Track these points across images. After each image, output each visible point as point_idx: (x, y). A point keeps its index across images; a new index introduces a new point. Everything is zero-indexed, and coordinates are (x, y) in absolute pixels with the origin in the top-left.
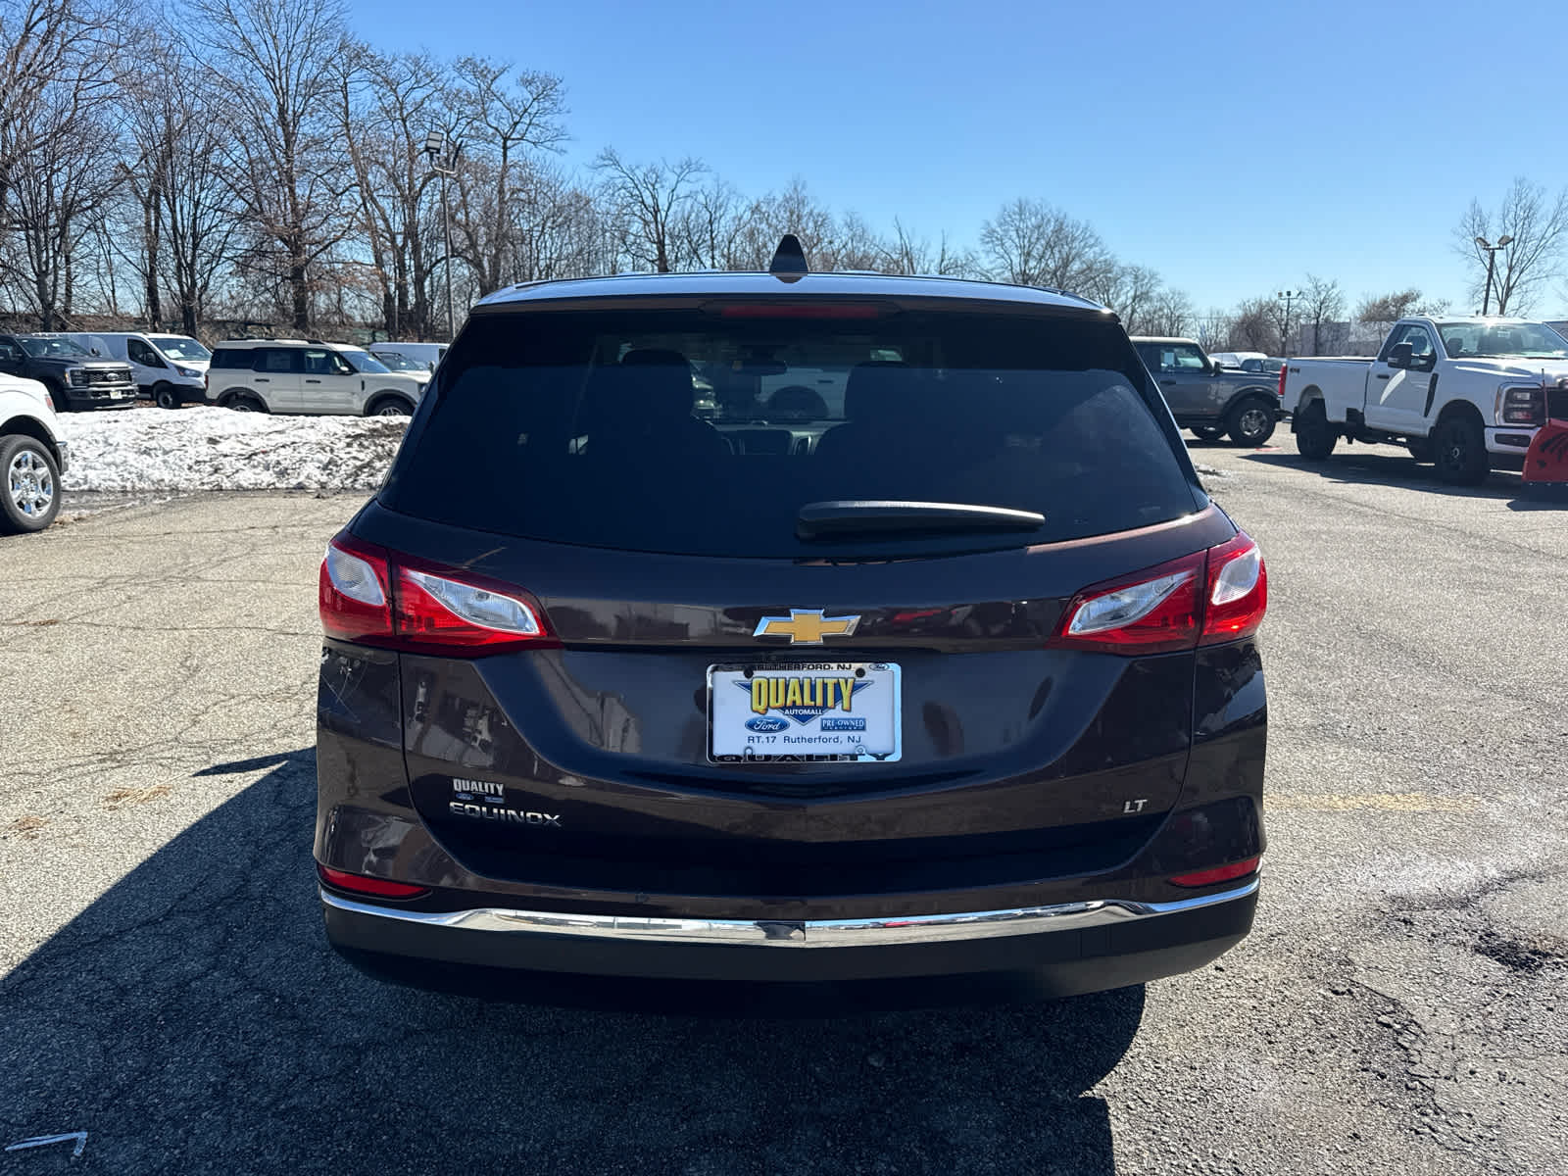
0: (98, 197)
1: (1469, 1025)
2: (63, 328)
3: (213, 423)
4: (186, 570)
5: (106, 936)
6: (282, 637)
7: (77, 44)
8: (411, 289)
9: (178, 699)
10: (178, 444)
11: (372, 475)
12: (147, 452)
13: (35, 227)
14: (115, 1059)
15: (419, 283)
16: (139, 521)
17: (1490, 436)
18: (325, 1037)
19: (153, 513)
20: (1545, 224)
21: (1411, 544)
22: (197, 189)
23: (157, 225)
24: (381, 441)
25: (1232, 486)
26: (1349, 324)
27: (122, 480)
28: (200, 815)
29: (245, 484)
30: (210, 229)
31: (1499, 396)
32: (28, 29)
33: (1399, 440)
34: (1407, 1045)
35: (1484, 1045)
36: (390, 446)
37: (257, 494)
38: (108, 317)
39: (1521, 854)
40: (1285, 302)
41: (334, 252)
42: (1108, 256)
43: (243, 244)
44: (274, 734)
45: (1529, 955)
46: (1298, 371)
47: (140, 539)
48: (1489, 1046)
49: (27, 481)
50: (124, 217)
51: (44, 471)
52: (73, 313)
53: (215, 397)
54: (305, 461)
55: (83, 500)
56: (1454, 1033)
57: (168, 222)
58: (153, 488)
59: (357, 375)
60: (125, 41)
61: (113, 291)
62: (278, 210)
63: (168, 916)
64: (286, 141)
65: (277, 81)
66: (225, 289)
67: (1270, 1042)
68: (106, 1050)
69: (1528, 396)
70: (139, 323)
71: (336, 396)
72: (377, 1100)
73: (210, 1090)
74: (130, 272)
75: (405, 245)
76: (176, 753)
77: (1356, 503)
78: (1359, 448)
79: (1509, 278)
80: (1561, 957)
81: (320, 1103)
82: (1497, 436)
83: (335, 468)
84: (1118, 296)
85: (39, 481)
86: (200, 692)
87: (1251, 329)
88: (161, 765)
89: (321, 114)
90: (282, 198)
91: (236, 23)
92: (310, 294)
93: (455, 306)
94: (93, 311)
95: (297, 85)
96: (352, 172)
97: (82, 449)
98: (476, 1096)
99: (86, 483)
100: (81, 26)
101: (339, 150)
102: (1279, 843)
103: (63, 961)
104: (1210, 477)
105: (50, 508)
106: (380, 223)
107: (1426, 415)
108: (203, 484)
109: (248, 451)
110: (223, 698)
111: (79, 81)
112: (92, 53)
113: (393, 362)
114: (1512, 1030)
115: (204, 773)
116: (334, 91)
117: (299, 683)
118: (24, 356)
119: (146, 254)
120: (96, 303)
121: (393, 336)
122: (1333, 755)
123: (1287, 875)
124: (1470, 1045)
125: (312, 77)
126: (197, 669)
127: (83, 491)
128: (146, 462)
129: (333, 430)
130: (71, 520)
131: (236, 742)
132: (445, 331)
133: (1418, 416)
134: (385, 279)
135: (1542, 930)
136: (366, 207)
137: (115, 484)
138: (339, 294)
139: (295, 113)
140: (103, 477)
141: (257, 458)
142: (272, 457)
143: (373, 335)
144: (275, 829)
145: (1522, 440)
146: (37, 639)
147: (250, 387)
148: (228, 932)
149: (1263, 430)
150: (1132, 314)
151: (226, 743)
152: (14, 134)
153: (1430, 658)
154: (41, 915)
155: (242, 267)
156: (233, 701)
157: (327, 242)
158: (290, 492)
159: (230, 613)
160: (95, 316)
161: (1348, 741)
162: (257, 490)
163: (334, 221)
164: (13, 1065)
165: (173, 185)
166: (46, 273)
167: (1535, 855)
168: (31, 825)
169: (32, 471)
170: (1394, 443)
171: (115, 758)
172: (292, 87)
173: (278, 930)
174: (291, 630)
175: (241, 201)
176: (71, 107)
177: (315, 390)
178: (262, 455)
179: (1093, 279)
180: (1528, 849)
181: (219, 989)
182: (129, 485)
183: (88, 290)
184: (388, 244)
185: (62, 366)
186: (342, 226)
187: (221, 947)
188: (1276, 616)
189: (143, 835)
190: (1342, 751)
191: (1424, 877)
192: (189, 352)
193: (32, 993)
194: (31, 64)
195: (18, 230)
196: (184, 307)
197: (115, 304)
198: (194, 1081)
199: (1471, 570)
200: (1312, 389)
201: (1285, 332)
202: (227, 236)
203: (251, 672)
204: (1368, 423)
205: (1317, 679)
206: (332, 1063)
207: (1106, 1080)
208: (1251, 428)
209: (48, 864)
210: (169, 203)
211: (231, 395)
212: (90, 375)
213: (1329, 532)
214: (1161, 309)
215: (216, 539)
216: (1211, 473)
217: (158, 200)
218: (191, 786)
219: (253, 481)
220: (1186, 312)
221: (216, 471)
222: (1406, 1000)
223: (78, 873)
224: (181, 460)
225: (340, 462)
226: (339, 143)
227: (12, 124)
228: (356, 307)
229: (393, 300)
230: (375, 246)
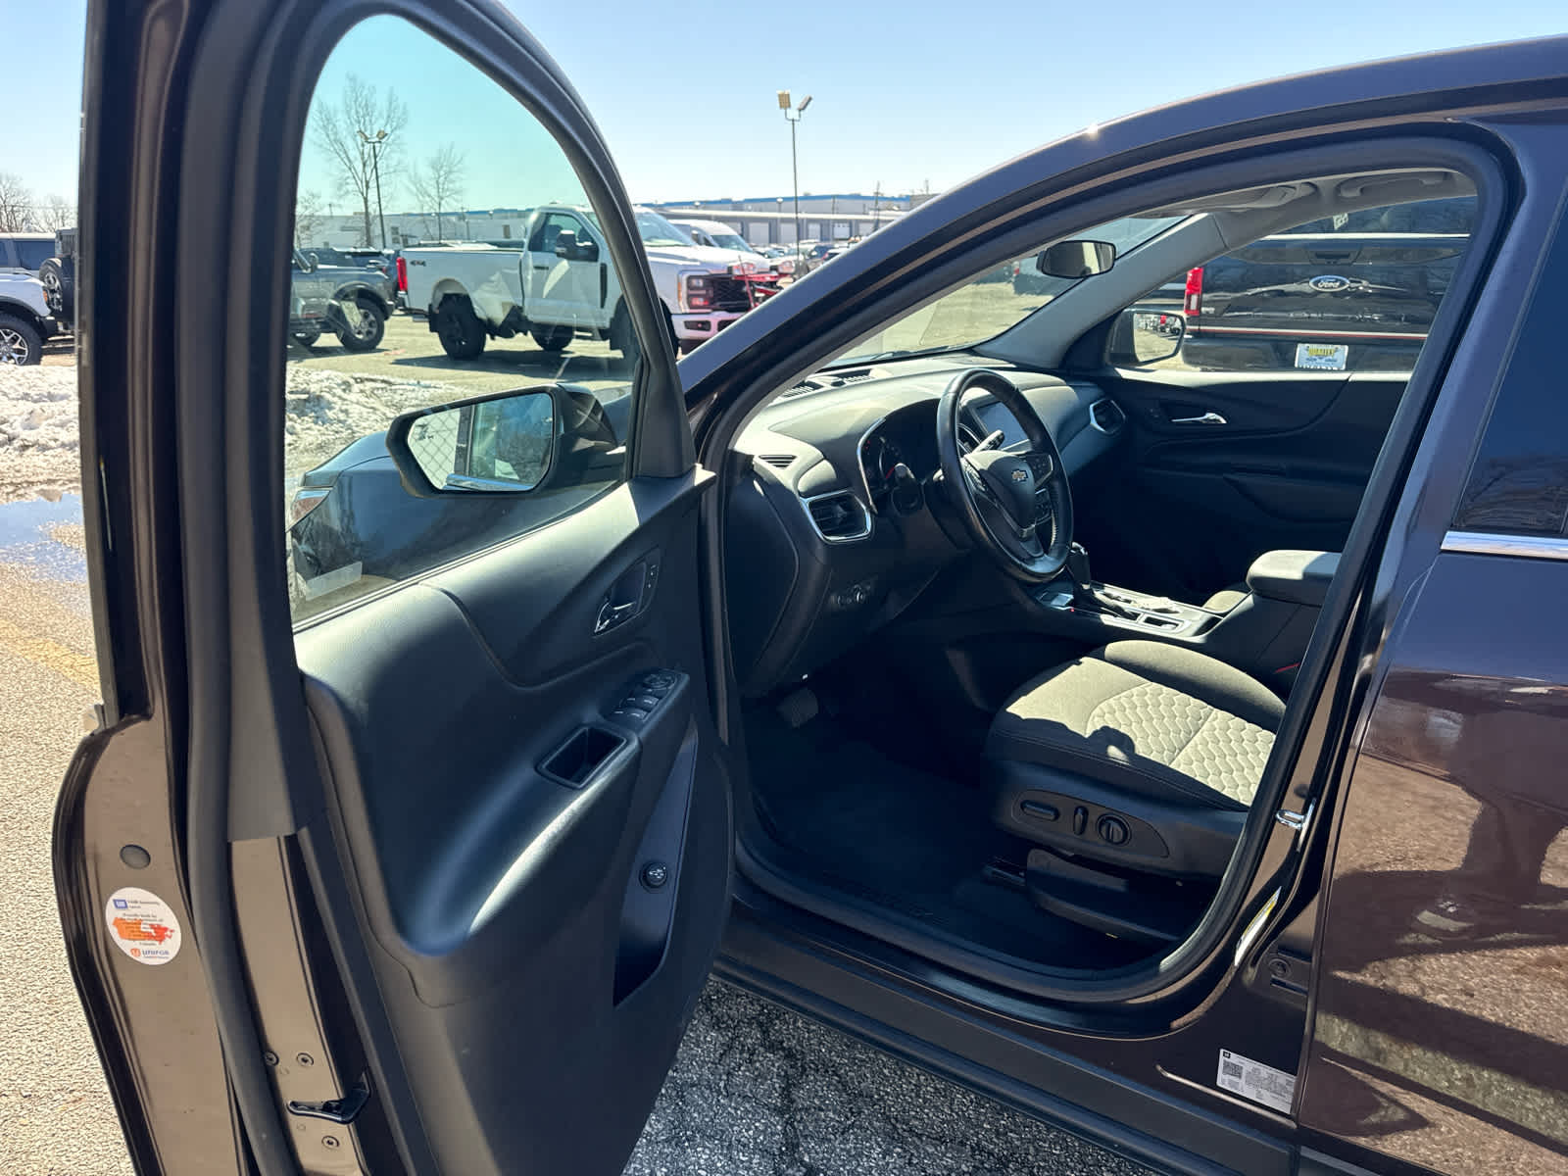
17: (678, 323)
31: (679, 284)
46: (423, 264)
69: (701, 283)
82: (686, 322)
107: (602, 306)
133: (594, 308)
200: (447, 283)
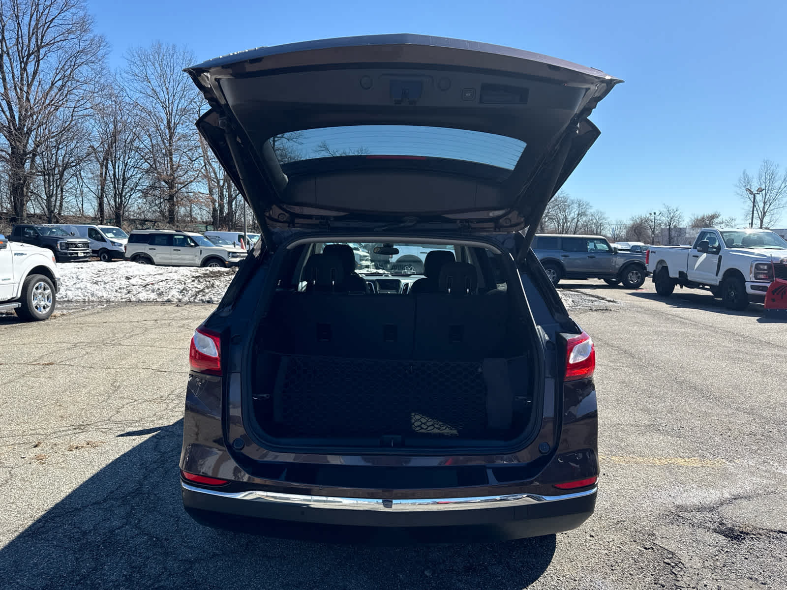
0: (79, 161)
1: (707, 564)
2: (57, 222)
3: (129, 269)
4: (114, 340)
5: (76, 509)
6: (159, 373)
7: (75, 91)
8: (226, 206)
9: (110, 401)
10: (111, 279)
11: (204, 296)
12: (96, 283)
13: (49, 174)
14: (81, 563)
15: (230, 203)
16: (91, 316)
17: (748, 286)
18: (176, 556)
19: (98, 313)
20: (780, 182)
21: (707, 338)
22: (127, 158)
23: (106, 174)
24: (209, 279)
25: (622, 308)
26: (686, 228)
27: (84, 296)
28: (120, 455)
29: (142, 299)
30: (131, 176)
31: (752, 266)
32: (53, 84)
33: (706, 287)
34: (676, 573)
35: (712, 573)
36: (213, 281)
37: (147, 303)
38: (79, 217)
39: (742, 488)
40: (653, 217)
41: (189, 188)
42: (565, 195)
43: (146, 183)
44: (155, 418)
45: (739, 533)
46: (655, 252)
47: (92, 325)
48: (715, 574)
49: (40, 296)
50: (90, 171)
51: (48, 291)
52: (62, 215)
53: (129, 257)
54: (172, 289)
55: (64, 306)
56: (699, 568)
57: (112, 173)
58: (98, 300)
59: (198, 247)
60: (97, 90)
61: (82, 205)
62: (164, 168)
63: (105, 500)
64: (170, 137)
65: (167, 109)
66: (136, 204)
67: (612, 570)
68: (77, 559)
69: (766, 267)
70: (94, 220)
71: (187, 257)
72: (200, 584)
73: (124, 577)
74: (91, 196)
75: (224, 185)
76: (109, 426)
77: (682, 318)
78: (686, 290)
79: (764, 208)
80: (754, 535)
81: (173, 585)
82: (751, 286)
83: (186, 292)
84: (570, 213)
85: (46, 296)
86: (120, 398)
87: (637, 231)
88: (102, 431)
89: (187, 124)
90: (166, 162)
91: (150, 82)
92: (176, 207)
93: (247, 215)
94: (72, 214)
95: (177, 111)
96: (200, 150)
97: (66, 281)
98: (244, 584)
99: (66, 297)
100: (78, 83)
101: (194, 140)
102: (626, 480)
103: (58, 519)
104: (611, 303)
105: (50, 309)
106: (212, 174)
107: (717, 275)
108: (122, 299)
109: (144, 283)
110: (131, 401)
111: (75, 108)
112: (82, 95)
113: (215, 241)
114: (727, 567)
115: (122, 435)
116: (194, 113)
117: (166, 395)
118: (39, 235)
119: (100, 188)
120: (74, 210)
121: (216, 228)
122: (657, 439)
123: (629, 494)
124: (706, 573)
125: (184, 107)
126: (119, 387)
127: (65, 301)
128: (96, 288)
129: (186, 274)
130: (59, 315)
131: (137, 421)
132: (241, 226)
133: (714, 276)
134: (213, 201)
135: (747, 522)
136: (206, 167)
137: (80, 298)
138: (191, 208)
139: (174, 123)
140: (74, 294)
141: (149, 287)
142: (156, 286)
143: (206, 228)
144: (155, 462)
145: (763, 288)
146: (45, 372)
147: (146, 252)
148: (133, 508)
149: (639, 281)
150: (577, 223)
151: (131, 423)
152: (42, 131)
153: (709, 394)
154: (47, 498)
155: (145, 194)
156: (135, 403)
157: (186, 183)
158: (164, 303)
159: (135, 361)
160: (73, 216)
161: (666, 433)
162: (148, 302)
163: (190, 173)
164: (36, 564)
165: (115, 156)
166: (52, 196)
167: (749, 488)
168: (42, 458)
169: (43, 292)
170: (703, 288)
171: (80, 428)
172: (174, 111)
173: (155, 507)
174: (163, 370)
175: (146, 163)
176: (70, 120)
177: (177, 254)
178: (151, 285)
179: (557, 205)
180: (746, 485)
181: (129, 533)
182: (87, 299)
183: (70, 204)
184: (216, 184)
185: (56, 240)
186: (194, 176)
187: (129, 515)
188: (637, 372)
189: (94, 463)
190: (661, 437)
191: (694, 496)
192: (118, 235)
193: (43, 533)
194: (53, 100)
195: (40, 175)
196: (116, 213)
197: (83, 211)
198: (117, 574)
199: (735, 352)
200: (661, 262)
201: (653, 232)
202: (139, 180)
203: (144, 389)
204: (689, 278)
205: (653, 402)
206: (179, 567)
207: (534, 584)
208: (633, 279)
209: (50, 476)
210: (113, 164)
211: (137, 255)
212: (69, 245)
213: (667, 332)
214: (592, 220)
215: (128, 325)
216: (612, 302)
217: (107, 163)
218: (116, 442)
219: (146, 298)
220: (604, 221)
221: (129, 293)
222: (679, 553)
223: (64, 480)
224: (112, 287)
225: (188, 289)
226: (195, 137)
227: (42, 127)
228: (198, 214)
229: (217, 211)
230: (209, 185)
